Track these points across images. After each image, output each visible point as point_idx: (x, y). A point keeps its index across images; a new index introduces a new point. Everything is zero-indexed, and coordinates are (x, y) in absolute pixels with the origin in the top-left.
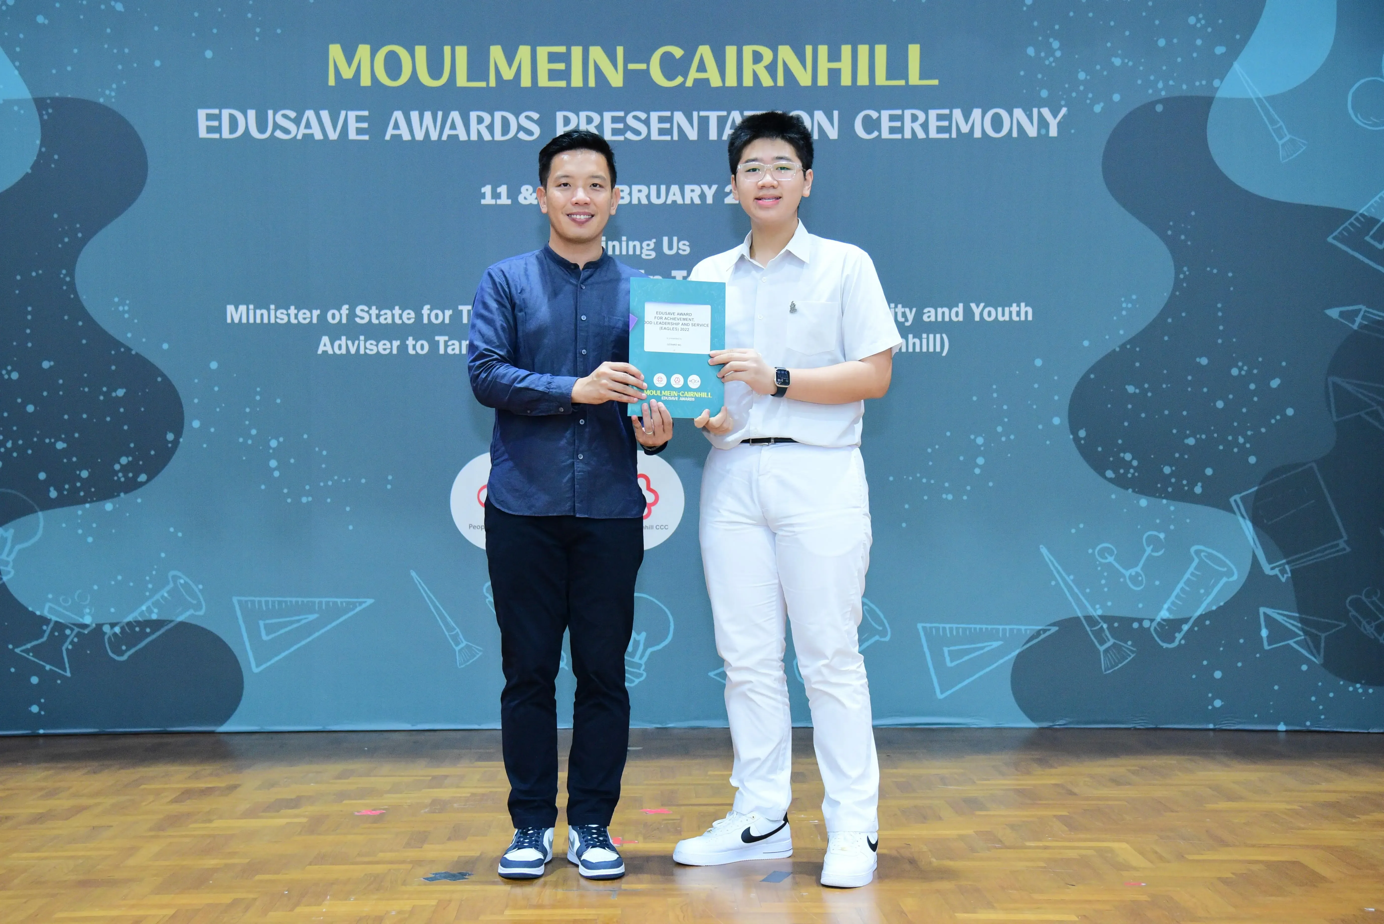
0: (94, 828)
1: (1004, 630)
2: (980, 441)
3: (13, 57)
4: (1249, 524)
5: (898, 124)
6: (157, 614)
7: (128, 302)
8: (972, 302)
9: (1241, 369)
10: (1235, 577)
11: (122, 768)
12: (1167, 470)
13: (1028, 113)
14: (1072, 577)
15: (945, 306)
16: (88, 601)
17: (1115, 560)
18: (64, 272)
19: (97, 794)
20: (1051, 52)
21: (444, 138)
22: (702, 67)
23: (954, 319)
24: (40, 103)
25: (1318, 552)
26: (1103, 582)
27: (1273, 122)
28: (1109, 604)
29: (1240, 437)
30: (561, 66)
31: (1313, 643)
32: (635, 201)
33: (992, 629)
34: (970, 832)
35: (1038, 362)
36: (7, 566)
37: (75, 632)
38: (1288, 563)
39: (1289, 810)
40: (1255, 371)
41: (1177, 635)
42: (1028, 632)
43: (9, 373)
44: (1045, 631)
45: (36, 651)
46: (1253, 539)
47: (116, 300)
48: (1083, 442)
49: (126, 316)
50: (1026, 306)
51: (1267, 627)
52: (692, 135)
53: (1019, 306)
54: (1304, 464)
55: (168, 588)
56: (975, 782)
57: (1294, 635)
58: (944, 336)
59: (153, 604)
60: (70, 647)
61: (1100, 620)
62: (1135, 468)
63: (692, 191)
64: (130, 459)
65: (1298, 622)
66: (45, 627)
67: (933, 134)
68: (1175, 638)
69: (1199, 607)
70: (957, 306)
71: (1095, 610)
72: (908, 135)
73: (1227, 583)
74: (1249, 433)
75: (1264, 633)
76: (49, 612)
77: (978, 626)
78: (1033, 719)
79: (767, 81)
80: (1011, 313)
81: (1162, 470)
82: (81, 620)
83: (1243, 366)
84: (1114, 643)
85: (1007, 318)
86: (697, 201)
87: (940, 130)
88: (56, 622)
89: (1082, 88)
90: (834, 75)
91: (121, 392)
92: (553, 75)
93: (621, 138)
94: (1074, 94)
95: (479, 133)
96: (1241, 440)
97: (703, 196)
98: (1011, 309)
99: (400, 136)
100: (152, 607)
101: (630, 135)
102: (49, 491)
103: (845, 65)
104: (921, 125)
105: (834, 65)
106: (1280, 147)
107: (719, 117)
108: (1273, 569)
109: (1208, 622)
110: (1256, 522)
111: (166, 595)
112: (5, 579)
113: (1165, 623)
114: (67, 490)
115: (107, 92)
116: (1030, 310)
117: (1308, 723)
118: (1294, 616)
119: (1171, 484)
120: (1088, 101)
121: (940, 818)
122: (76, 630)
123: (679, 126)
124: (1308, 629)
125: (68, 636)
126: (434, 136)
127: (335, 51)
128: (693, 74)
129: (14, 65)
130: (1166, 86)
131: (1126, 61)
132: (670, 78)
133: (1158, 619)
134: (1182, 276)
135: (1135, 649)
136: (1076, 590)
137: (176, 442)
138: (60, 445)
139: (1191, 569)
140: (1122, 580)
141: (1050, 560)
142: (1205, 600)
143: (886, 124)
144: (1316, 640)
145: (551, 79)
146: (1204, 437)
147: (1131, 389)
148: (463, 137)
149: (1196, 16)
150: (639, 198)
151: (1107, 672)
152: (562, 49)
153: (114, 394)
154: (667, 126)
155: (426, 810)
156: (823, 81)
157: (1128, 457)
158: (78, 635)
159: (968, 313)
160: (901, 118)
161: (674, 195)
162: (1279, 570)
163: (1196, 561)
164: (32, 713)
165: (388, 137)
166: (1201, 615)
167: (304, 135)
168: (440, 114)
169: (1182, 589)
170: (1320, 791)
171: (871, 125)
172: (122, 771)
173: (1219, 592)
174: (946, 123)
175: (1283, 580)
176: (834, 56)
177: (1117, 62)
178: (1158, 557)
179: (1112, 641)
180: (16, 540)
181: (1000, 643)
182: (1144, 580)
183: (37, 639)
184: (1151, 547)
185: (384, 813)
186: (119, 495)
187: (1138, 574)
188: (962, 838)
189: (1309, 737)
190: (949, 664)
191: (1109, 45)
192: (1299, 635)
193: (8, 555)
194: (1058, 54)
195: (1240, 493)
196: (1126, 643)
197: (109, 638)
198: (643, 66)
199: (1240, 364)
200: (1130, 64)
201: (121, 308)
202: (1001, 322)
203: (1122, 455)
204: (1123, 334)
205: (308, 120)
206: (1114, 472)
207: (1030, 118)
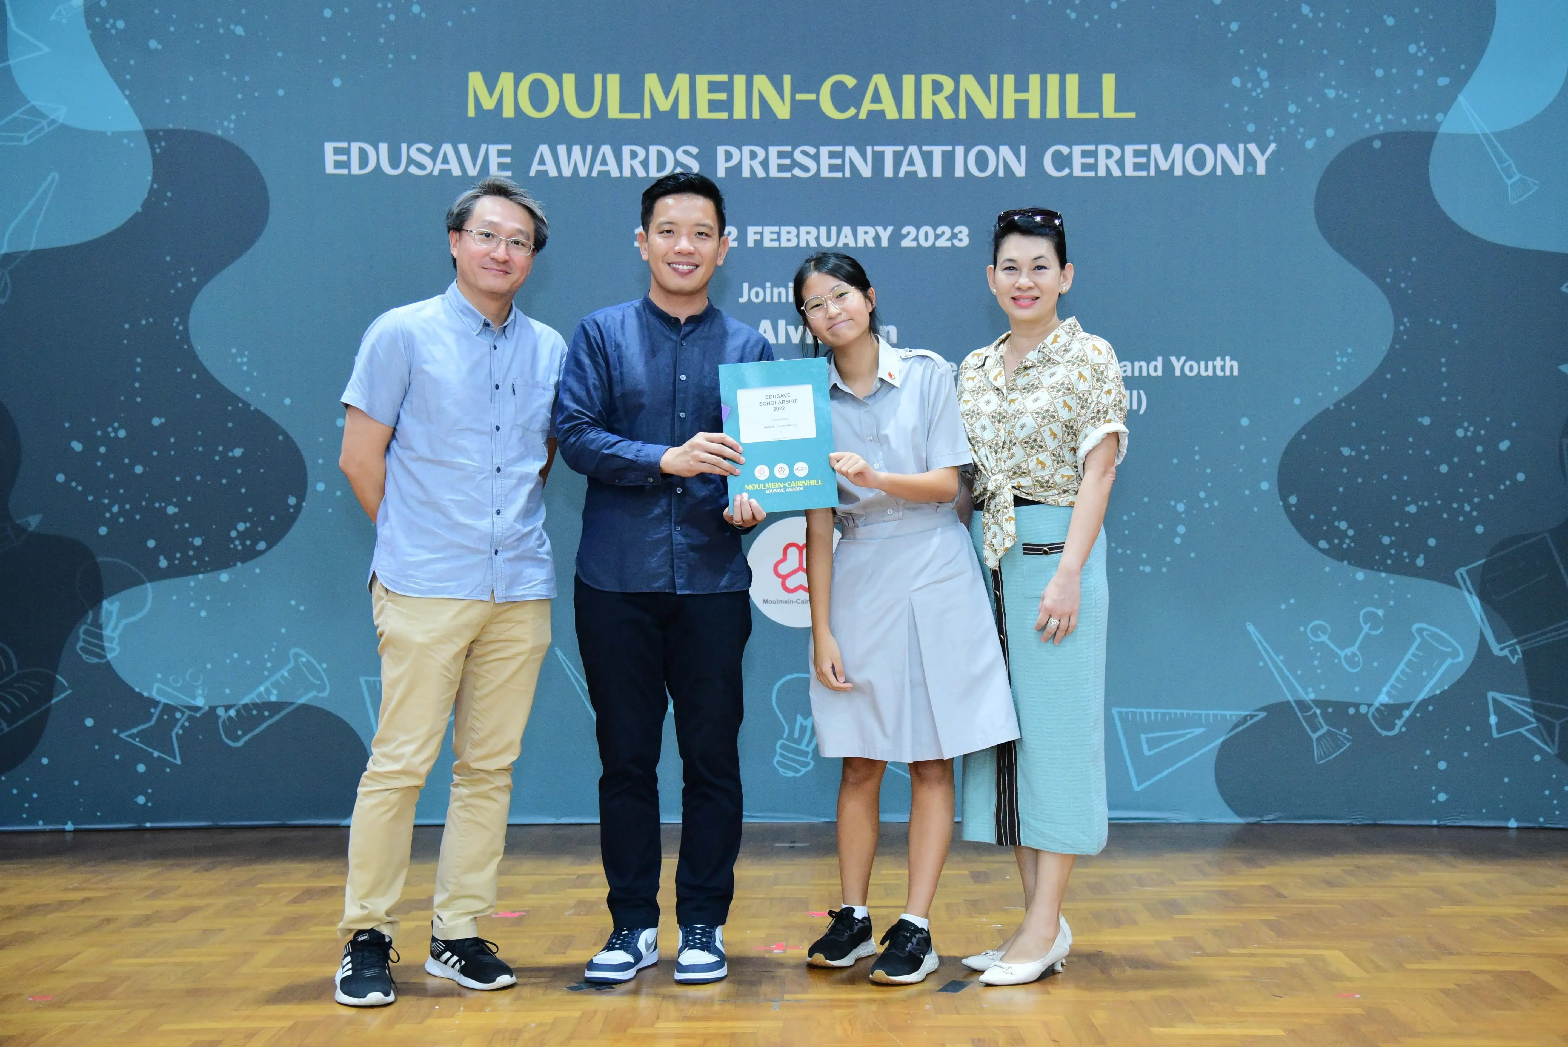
0: (205, 931)
1: (1207, 716)
2: (1181, 507)
3: (122, 85)
4: (1476, 600)
5: (1091, 161)
6: (277, 695)
7: (246, 353)
8: (1172, 356)
9: (1466, 430)
10: (1460, 659)
11: (238, 865)
12: (1386, 540)
13: (1233, 149)
14: (1282, 657)
15: (1143, 360)
16: (200, 682)
17: (1329, 638)
18: (177, 320)
19: (210, 893)
20: (1258, 83)
21: (594, 174)
22: (876, 99)
23: (1153, 374)
24: (152, 135)
25: (1552, 631)
26: (1316, 663)
27: (1501, 160)
28: (1323, 687)
29: (1466, 505)
30: (723, 96)
31: (1547, 730)
32: (803, 244)
33: (1194, 714)
34: (1168, 938)
35: (1245, 422)
36: (111, 643)
37: (186, 716)
38: (1519, 643)
39: (1517, 914)
40: (1483, 432)
41: (1397, 721)
42: (1234, 717)
43: (116, 430)
44: (1252, 717)
45: (143, 736)
46: (1481, 616)
47: (234, 350)
48: (1293, 509)
49: (245, 368)
50: (1231, 360)
51: (1496, 713)
52: (866, 171)
53: (1223, 359)
54: (1536, 534)
55: (289, 667)
56: (1174, 883)
57: (1525, 722)
58: (1142, 392)
59: (272, 684)
60: (181, 732)
61: (1312, 704)
62: (1351, 538)
63: (866, 233)
64: (248, 525)
65: (1529, 708)
66: (153, 710)
67: (1129, 171)
68: (1396, 724)
69: (1422, 691)
70: (1156, 360)
71: (1307, 694)
72: (1102, 172)
73: (1452, 664)
74: (1476, 500)
75: (1493, 720)
76: (157, 694)
77: (1179, 712)
78: (1239, 814)
79: (947, 113)
80: (1214, 367)
81: (1380, 540)
82: (193, 702)
83: (1469, 426)
84: (1329, 730)
85: (1210, 373)
86: (871, 244)
87: (1137, 167)
88: (166, 705)
89: (1292, 122)
90: (1021, 107)
91: (238, 452)
92: (714, 106)
93: (788, 175)
94: (1283, 129)
95: (632, 169)
96: (1467, 508)
97: (877, 238)
98: (1215, 363)
99: (546, 172)
100: (271, 689)
101: (797, 172)
102: (159, 560)
103: (1033, 96)
104: (1117, 162)
105: (1022, 96)
106: (1509, 186)
107: (895, 153)
108: (1502, 649)
109: (1431, 708)
110: (1484, 598)
111: (286, 674)
112: (109, 656)
113: (1383, 709)
114: (178, 559)
115: (226, 124)
116: (1235, 364)
117: (1541, 820)
118: (1525, 702)
119: (1390, 556)
120: (1299, 137)
121: (1135, 922)
122: (188, 713)
123: (851, 162)
124: (1541, 715)
125: (178, 720)
126: (583, 172)
127: (475, 80)
128: (867, 106)
129: (125, 95)
130: (1385, 121)
131: (1341, 92)
132: (841, 109)
133: (1377, 704)
134: (1402, 328)
135: (1350, 737)
136: (1287, 672)
137: (298, 508)
138: (171, 510)
139: (1413, 649)
140: (1336, 661)
141: (1257, 638)
142: (1429, 682)
143: (1077, 161)
144: (1550, 728)
145: (711, 110)
146: (1426, 504)
147: (1346, 451)
148: (615, 173)
149: (1417, 44)
150: (807, 241)
151: (1321, 762)
152: (724, 78)
153: (230, 454)
154: (838, 161)
155: (571, 912)
156: (1009, 113)
157: (1343, 525)
158: (190, 719)
159: (1168, 367)
160: (1094, 154)
161: (846, 237)
162: (1510, 651)
163: (1418, 640)
164: (138, 803)
165: (532, 173)
166: (1424, 700)
167: (441, 171)
168: (590, 148)
169: (1403, 672)
170: (1554, 894)
171: (1062, 161)
172: (236, 869)
173: (1442, 675)
174: (1143, 160)
175: (1514, 661)
176: (1022, 86)
177: (1331, 93)
178: (1375, 636)
179: (1325, 728)
180: (122, 614)
181: (1202, 730)
182: (1361, 660)
183: (144, 723)
184: (1369, 625)
185: (524, 915)
186: (235, 565)
187: (1354, 654)
188: (1159, 944)
189: (1542, 836)
190: (1147, 753)
191: (1322, 75)
192: (1532, 723)
193: (114, 630)
194: (1266, 85)
195: (1466, 565)
196: (1341, 730)
197: (224, 723)
198: (812, 97)
199: (1466, 424)
200: (1345, 96)
201: (239, 360)
202: (1205, 377)
203: (1336, 523)
204: (1338, 391)
205: (445, 155)
206: (1328, 543)
207: (1236, 155)
